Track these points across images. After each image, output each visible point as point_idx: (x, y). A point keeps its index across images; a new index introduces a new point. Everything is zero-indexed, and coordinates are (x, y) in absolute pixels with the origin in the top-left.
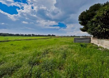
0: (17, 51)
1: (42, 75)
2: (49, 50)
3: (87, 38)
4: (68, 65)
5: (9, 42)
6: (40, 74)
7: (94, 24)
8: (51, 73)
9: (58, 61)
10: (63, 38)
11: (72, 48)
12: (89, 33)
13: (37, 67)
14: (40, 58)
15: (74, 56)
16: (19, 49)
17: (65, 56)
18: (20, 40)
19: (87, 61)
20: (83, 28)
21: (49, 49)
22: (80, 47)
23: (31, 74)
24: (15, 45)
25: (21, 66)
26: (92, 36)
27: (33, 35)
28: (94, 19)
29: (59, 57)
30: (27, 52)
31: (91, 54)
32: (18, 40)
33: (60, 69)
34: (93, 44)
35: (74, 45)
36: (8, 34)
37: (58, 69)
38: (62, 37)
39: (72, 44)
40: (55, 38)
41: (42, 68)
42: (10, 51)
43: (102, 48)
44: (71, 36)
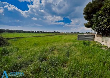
4: (70, 63)
5: (23, 39)
6: (48, 69)
9: (62, 59)
11: (75, 46)
12: (94, 29)
13: (45, 63)
14: (47, 55)
15: (77, 54)
17: (68, 54)
18: (31, 37)
20: (87, 23)
21: (55, 46)
22: (83, 45)
23: (40, 69)
25: (33, 61)
26: (97, 33)
27: (41, 32)
29: (63, 54)
30: (37, 49)
31: (94, 53)
32: (30, 37)
33: (64, 66)
34: (96, 42)
35: (77, 43)
36: (22, 31)
38: (66, 34)
39: (75, 42)
41: (49, 64)
42: (25, 47)
43: (105, 47)
44: (75, 33)
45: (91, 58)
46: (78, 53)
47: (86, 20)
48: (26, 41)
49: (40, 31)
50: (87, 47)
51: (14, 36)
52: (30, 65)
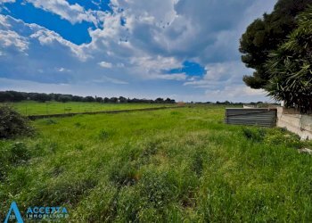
0: (88, 142)
1: (141, 215)
2: (159, 145)
3: (264, 111)
4: (206, 193)
5: (73, 118)
6: (136, 212)
7: (287, 62)
8: (161, 212)
9: (180, 180)
10: (194, 110)
11: (219, 141)
12: (273, 91)
13: (129, 191)
14: (136, 167)
15: (225, 167)
16: (91, 138)
17: (198, 166)
18: (94, 113)
19: (263, 188)
21: (159, 142)
22: (244, 139)
23: (115, 209)
24: (84, 127)
25: (95, 184)
26: (282, 103)
27: (123, 100)
28: (288, 45)
29: (184, 166)
30: (109, 147)
31: (277, 165)
32: (90, 114)
33: (185, 204)
34: (284, 130)
35: (226, 133)
37: (180, 202)
38: (191, 105)
39: (218, 129)
40: (172, 110)
41: (142, 195)
42: (74, 143)
44: (218, 103)
45: (271, 180)
46: (229, 164)
47: (249, 66)
48: (78, 125)
49: (118, 97)
50: (256, 144)
51: (49, 110)
52: (87, 194)
